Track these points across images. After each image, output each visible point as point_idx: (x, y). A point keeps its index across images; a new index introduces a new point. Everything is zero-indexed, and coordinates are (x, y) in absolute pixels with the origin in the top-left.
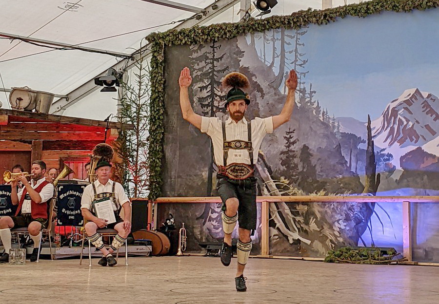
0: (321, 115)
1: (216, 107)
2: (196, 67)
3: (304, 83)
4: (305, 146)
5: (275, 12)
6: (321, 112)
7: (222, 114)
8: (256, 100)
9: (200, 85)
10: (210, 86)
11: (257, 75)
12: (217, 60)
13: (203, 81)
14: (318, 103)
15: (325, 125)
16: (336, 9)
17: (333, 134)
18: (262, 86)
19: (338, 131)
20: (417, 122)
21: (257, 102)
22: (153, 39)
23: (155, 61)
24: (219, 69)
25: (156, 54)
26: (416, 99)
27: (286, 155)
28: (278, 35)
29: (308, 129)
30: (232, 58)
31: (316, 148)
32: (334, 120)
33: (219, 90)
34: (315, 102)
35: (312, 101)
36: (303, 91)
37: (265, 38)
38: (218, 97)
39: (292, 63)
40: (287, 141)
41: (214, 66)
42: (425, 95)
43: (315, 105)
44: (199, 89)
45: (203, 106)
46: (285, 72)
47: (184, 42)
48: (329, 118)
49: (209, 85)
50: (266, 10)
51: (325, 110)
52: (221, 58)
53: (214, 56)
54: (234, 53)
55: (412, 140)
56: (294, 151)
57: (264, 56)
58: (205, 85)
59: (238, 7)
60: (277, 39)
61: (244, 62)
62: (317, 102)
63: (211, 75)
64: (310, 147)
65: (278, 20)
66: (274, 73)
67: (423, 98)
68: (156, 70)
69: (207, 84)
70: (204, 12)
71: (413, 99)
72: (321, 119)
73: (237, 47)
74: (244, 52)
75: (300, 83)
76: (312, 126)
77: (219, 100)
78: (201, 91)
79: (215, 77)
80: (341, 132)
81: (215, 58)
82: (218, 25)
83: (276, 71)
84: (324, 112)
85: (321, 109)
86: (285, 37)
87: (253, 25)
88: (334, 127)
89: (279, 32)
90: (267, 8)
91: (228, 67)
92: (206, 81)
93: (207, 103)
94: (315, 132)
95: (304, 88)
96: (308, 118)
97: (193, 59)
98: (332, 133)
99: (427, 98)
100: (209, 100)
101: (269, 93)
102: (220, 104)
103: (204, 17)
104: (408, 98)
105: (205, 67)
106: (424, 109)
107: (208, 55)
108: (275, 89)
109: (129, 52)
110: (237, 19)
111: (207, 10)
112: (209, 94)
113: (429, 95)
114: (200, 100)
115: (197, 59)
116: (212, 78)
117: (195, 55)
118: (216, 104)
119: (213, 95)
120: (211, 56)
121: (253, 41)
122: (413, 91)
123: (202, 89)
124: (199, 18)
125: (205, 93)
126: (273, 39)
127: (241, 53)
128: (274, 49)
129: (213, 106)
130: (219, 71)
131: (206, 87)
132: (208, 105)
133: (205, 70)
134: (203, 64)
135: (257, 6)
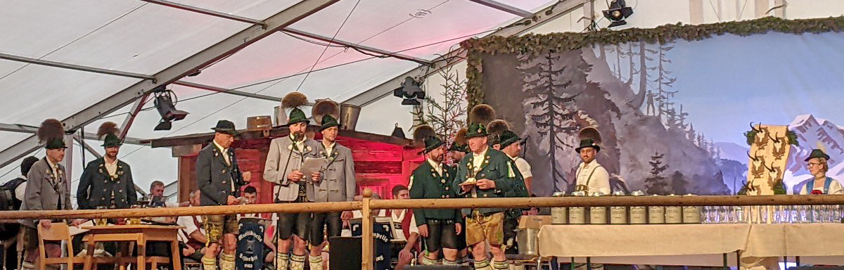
0: (696, 140)
1: (557, 126)
2: (526, 79)
3: (672, 104)
4: (677, 173)
5: (632, 22)
6: (696, 136)
7: (566, 134)
9: (534, 100)
10: (547, 103)
11: (610, 92)
12: (555, 73)
13: (537, 96)
14: (692, 127)
15: (702, 150)
16: (714, 25)
17: (713, 161)
18: (618, 105)
19: (718, 158)
21: (612, 122)
22: (470, 45)
23: (471, 70)
24: (559, 83)
25: (473, 63)
26: (810, 125)
27: (653, 183)
28: (637, 50)
30: (575, 72)
31: (693, 174)
32: (712, 144)
33: (560, 107)
34: (687, 125)
35: (684, 124)
36: (672, 113)
37: (619, 51)
38: (559, 115)
39: (656, 81)
40: (653, 167)
41: (551, 80)
42: (821, 122)
43: (688, 129)
44: (533, 105)
46: (647, 91)
47: (513, 50)
48: (706, 143)
49: (545, 101)
50: (618, 21)
51: (701, 135)
52: (561, 71)
53: (551, 68)
54: (578, 67)
56: (663, 178)
57: (619, 71)
58: (540, 101)
59: (579, 13)
60: (636, 53)
61: (591, 77)
62: (690, 125)
63: (548, 89)
64: (684, 174)
65: (641, 33)
66: (632, 91)
67: (818, 125)
68: (475, 82)
69: (544, 99)
70: (535, 18)
71: (807, 126)
72: (697, 144)
73: (582, 59)
74: (592, 65)
75: (668, 104)
77: (560, 118)
78: (534, 107)
79: (554, 93)
80: (721, 158)
81: (553, 70)
82: (560, 34)
83: (635, 88)
84: (699, 137)
85: (696, 133)
86: (646, 53)
87: (608, 37)
88: (713, 153)
89: (636, 45)
90: (620, 17)
91: (570, 82)
92: (541, 96)
93: (544, 121)
94: (690, 159)
95: (673, 110)
96: (680, 142)
97: (522, 70)
98: (711, 159)
99: (824, 124)
100: (548, 119)
101: (627, 113)
102: (562, 124)
103: (533, 23)
104: (802, 124)
105: (540, 80)
106: (819, 137)
107: (543, 67)
108: (635, 109)
109: (430, 59)
110: (580, 28)
111: (538, 15)
112: (546, 111)
113: (826, 123)
114: (534, 118)
115: (528, 70)
116: (550, 93)
117: (524, 66)
118: (556, 123)
119: (552, 113)
120: (547, 69)
121: (603, 54)
122: (806, 117)
123: (536, 105)
124: (527, 23)
125: (540, 111)
126: (630, 53)
127: (588, 67)
128: (632, 64)
129: (552, 125)
130: (559, 86)
131: (542, 104)
132: (545, 125)
133: (539, 84)
134: (537, 77)
135: (608, 15)
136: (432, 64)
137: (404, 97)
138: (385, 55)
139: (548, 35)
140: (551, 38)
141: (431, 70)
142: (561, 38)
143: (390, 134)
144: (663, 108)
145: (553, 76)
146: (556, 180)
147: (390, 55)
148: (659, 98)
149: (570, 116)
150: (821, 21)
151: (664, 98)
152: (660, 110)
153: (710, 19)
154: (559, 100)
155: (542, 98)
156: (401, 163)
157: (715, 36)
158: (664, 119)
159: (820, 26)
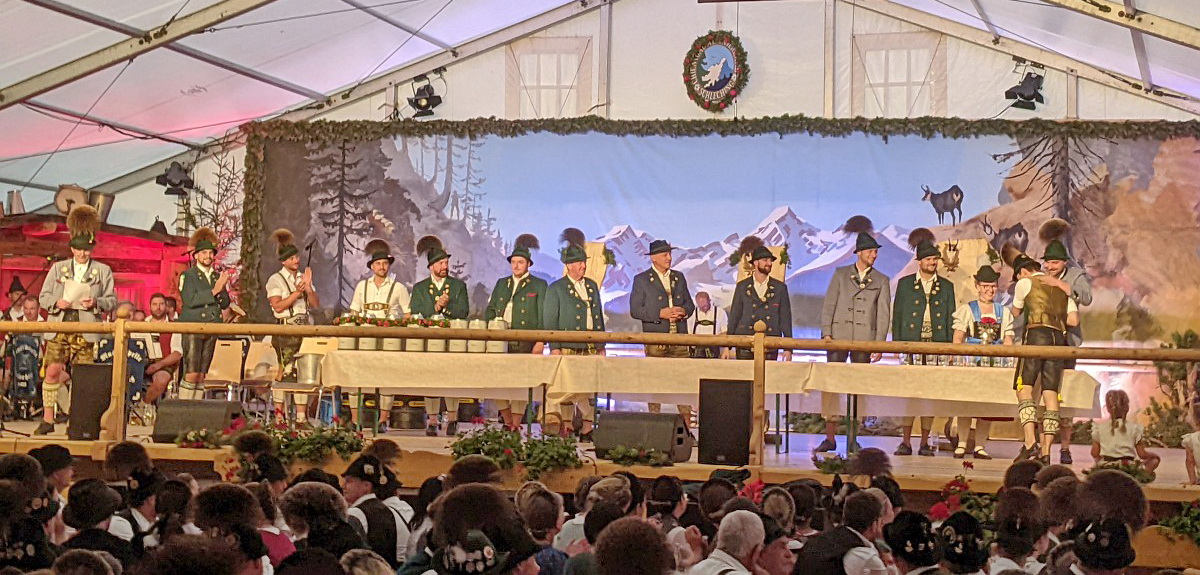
0: (503, 248)
1: (347, 227)
2: (315, 171)
3: (479, 207)
4: (480, 284)
5: (441, 113)
6: (503, 245)
7: (356, 236)
8: (409, 223)
9: (322, 196)
10: (337, 200)
11: (411, 190)
12: (349, 166)
13: (326, 192)
14: (499, 233)
16: (531, 121)
18: (419, 206)
20: (628, 264)
21: (411, 224)
22: (251, 129)
23: (251, 159)
24: (353, 177)
25: (253, 150)
26: (627, 237)
28: (443, 144)
29: (485, 264)
30: (372, 166)
33: (352, 205)
34: (494, 231)
35: (491, 230)
36: (478, 217)
37: (423, 145)
38: (350, 214)
39: (463, 180)
41: (344, 173)
42: (639, 234)
43: (495, 235)
44: (320, 202)
45: (326, 224)
46: (452, 191)
47: (301, 138)
49: (335, 198)
50: (425, 111)
52: (356, 164)
53: (344, 159)
54: (376, 160)
55: (621, 284)
57: (422, 168)
58: (329, 197)
59: (380, 99)
60: (442, 148)
61: (390, 173)
62: (497, 231)
63: (339, 184)
64: (487, 286)
65: (450, 126)
66: (436, 191)
67: (636, 237)
68: (255, 172)
69: (333, 196)
70: (329, 102)
71: (624, 237)
73: (381, 152)
74: (391, 159)
75: (474, 207)
76: (491, 261)
77: (352, 217)
78: (323, 204)
79: (347, 189)
81: (346, 162)
82: (357, 122)
83: (439, 188)
84: (507, 245)
85: (504, 241)
86: (454, 148)
87: (413, 129)
89: (443, 139)
90: (427, 106)
91: (366, 177)
92: (331, 192)
93: (332, 221)
95: (480, 214)
96: (485, 250)
97: (311, 161)
100: (337, 218)
101: (428, 215)
102: (354, 224)
103: (327, 107)
104: (618, 236)
105: (330, 173)
107: (335, 158)
108: (437, 211)
109: (203, 142)
110: (381, 116)
111: (332, 99)
112: (336, 209)
113: (644, 235)
114: (322, 216)
115: (317, 162)
116: (341, 189)
117: (314, 157)
118: (347, 223)
119: (342, 211)
120: (339, 160)
121: (405, 147)
122: (623, 228)
123: (324, 202)
124: (320, 107)
125: (329, 208)
126: (435, 148)
127: (387, 161)
128: (437, 160)
129: (342, 226)
130: (352, 181)
131: (332, 200)
132: (334, 224)
133: (329, 177)
134: (327, 169)
135: (414, 103)
136: (204, 149)
137: (168, 186)
138: (147, 136)
139: (344, 123)
140: (346, 125)
141: (202, 155)
142: (358, 126)
143: (148, 229)
144: (468, 212)
145: (346, 169)
146: (341, 288)
147: (154, 137)
148: (466, 200)
149: (363, 216)
150: (648, 124)
151: (470, 200)
152: (465, 213)
153: (528, 115)
154: (352, 197)
155: (332, 193)
156: (160, 262)
157: (530, 133)
158: (469, 224)
159: (645, 129)
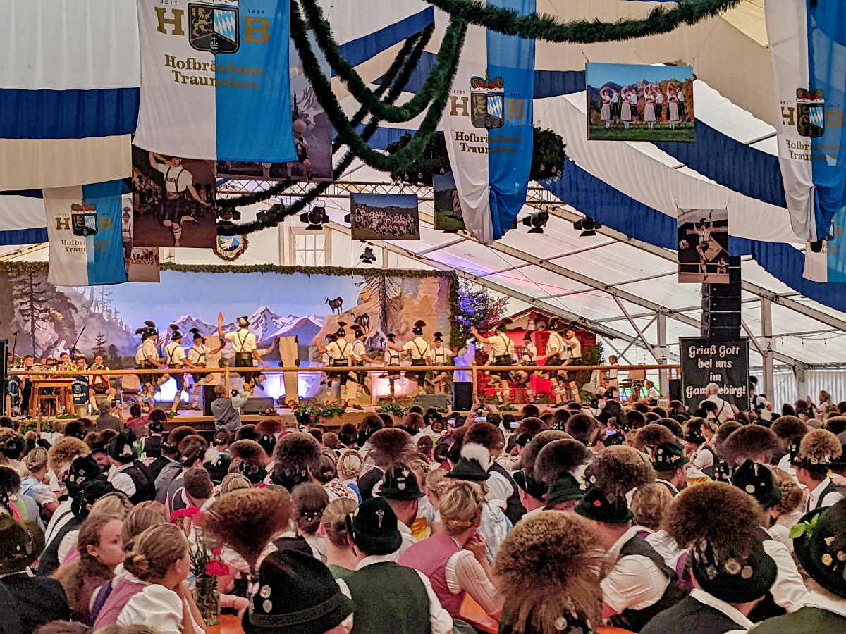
1: (36, 317)
2: (15, 288)
3: (110, 306)
4: (112, 345)
7: (42, 322)
9: (21, 301)
10: (30, 302)
11: (71, 298)
12: (35, 285)
13: (22, 299)
14: (121, 320)
18: (76, 306)
21: (72, 315)
24: (37, 291)
31: (121, 346)
33: (38, 305)
34: (118, 319)
36: (110, 312)
39: (100, 293)
40: (98, 342)
41: (32, 289)
42: (194, 319)
44: (20, 304)
45: (24, 315)
52: (39, 284)
53: (32, 282)
58: (24, 301)
61: (59, 289)
63: (30, 294)
64: (116, 346)
66: (85, 298)
69: (27, 300)
75: (107, 306)
77: (38, 312)
79: (34, 297)
91: (45, 291)
92: (25, 298)
93: (27, 313)
94: (120, 337)
95: (111, 310)
97: (12, 282)
100: (30, 312)
101: (82, 311)
102: (40, 315)
104: (184, 320)
107: (26, 281)
108: (87, 308)
111: (22, 250)
112: (29, 307)
114: (21, 311)
115: (16, 282)
116: (31, 297)
117: (14, 280)
118: (36, 314)
119: (33, 309)
122: (187, 317)
125: (25, 307)
129: (33, 316)
130: (37, 293)
131: (26, 303)
133: (24, 291)
134: (22, 286)
144: (104, 309)
146: (35, 348)
148: (102, 303)
149: (45, 311)
151: (105, 303)
154: (38, 301)
158: (105, 315)
